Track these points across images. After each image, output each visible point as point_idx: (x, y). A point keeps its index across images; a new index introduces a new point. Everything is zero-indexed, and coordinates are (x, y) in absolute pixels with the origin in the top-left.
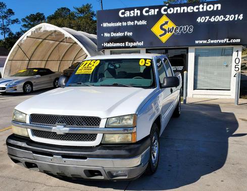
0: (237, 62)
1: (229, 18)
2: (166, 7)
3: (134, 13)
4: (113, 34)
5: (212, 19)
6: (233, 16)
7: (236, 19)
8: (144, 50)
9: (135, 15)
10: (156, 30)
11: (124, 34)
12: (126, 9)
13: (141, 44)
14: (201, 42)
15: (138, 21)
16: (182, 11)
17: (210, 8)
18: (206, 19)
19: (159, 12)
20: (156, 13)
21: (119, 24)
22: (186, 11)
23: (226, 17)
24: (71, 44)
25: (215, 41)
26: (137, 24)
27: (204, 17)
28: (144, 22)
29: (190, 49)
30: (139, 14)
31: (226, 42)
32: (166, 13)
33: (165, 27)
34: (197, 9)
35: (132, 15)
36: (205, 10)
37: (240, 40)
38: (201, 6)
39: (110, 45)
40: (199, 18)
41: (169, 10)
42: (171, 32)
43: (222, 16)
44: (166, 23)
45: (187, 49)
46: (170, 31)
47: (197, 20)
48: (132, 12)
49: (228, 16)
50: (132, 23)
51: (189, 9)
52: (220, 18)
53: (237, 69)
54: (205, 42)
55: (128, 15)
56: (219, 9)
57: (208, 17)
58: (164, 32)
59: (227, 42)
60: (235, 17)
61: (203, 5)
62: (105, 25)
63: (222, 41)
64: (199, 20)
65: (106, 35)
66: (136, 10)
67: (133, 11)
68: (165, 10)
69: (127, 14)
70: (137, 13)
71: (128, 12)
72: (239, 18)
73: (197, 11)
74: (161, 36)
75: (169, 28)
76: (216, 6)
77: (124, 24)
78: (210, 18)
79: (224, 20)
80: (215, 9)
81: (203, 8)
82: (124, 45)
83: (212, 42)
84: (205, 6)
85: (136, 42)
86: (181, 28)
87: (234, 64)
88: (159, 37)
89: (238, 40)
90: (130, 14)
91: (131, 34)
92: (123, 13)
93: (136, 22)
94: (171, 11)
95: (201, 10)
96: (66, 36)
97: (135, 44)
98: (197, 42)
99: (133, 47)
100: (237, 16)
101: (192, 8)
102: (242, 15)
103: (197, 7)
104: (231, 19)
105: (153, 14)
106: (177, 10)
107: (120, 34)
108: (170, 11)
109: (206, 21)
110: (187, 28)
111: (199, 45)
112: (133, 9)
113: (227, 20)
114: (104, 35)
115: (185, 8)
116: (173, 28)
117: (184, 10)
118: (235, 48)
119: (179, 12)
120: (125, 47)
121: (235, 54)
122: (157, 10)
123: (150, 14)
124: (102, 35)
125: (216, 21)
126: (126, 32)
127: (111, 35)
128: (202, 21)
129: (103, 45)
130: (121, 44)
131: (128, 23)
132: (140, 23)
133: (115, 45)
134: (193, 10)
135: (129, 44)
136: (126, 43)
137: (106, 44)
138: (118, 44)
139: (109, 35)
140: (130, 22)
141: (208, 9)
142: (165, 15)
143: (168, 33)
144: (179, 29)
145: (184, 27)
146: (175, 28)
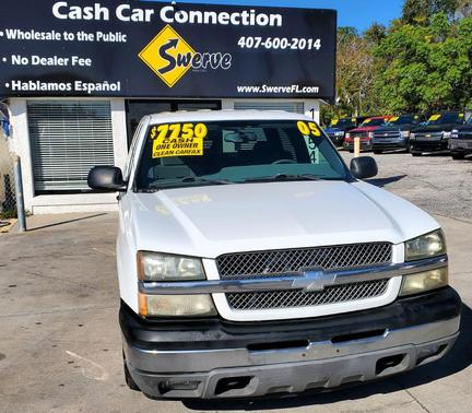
1: (297, 45)
2: (171, 8)
3: (93, 13)
4: (37, 60)
5: (268, 44)
6: (304, 40)
7: (310, 48)
8: (121, 102)
9: (97, 17)
11: (70, 62)
13: (116, 87)
14: (248, 89)
15: (106, 32)
16: (206, 21)
17: (262, 20)
18: (255, 42)
19: (156, 17)
20: (148, 19)
21: (53, 36)
22: (214, 22)
23: (293, 43)
25: (276, 89)
26: (101, 39)
27: (251, 38)
28: (120, 38)
29: (225, 103)
30: (106, 17)
31: (294, 91)
32: (171, 20)
33: (171, 52)
34: (237, 19)
35: (90, 17)
36: (252, 23)
38: (245, 15)
39: (31, 86)
40: (243, 38)
41: (177, 15)
42: (186, 65)
43: (286, 40)
44: (174, 43)
45: (219, 103)
46: (182, 61)
47: (239, 43)
48: (87, 10)
49: (296, 40)
50: (90, 37)
51: (222, 18)
52: (280, 43)
54: (256, 89)
55: (79, 17)
56: (279, 24)
57: (259, 39)
59: (297, 91)
60: (307, 44)
61: (249, 12)
62: (11, 34)
63: (287, 90)
64: (242, 42)
65: (16, 60)
66: (97, 6)
67: (91, 9)
68: (170, 14)
69: (76, 13)
70: (102, 14)
71: (78, 9)
72: (315, 46)
73: (238, 23)
75: (179, 55)
76: (273, 17)
77: (68, 36)
78: (263, 41)
79: (288, 47)
80: (272, 24)
81: (248, 19)
82: (70, 89)
83: (270, 90)
84: (253, 16)
85: (102, 83)
86: (206, 58)
88: (159, 74)
89: (316, 89)
90: (83, 13)
91: (88, 62)
92: (63, 10)
93: (100, 34)
94: (183, 17)
95: (245, 23)
97: (99, 87)
98: (240, 89)
99: (94, 94)
100: (310, 41)
101: (227, 16)
102: (318, 41)
103: (237, 14)
104: (301, 48)
105: (141, 19)
106: (196, 17)
107: (61, 62)
108: (181, 17)
109: (256, 46)
110: (218, 58)
111: (244, 95)
112: (90, 3)
113: (293, 47)
114: (9, 60)
115: (213, 14)
117: (210, 18)
119: (200, 21)
120: (73, 93)
121: (308, 115)
122: (149, 12)
123: (134, 18)
124: (4, 60)
125: (275, 47)
126: (73, 58)
127: (33, 63)
128: (248, 46)
129: (7, 85)
130: (62, 87)
131: (79, 34)
132: (111, 38)
133: (45, 87)
134: (229, 20)
135: (84, 85)
136: (76, 82)
137: (19, 84)
138: (53, 86)
139: (25, 61)
140: (84, 34)
141: (259, 23)
142: (170, 24)
143: (179, 65)
144: (202, 58)
145: (213, 57)
146: (193, 55)
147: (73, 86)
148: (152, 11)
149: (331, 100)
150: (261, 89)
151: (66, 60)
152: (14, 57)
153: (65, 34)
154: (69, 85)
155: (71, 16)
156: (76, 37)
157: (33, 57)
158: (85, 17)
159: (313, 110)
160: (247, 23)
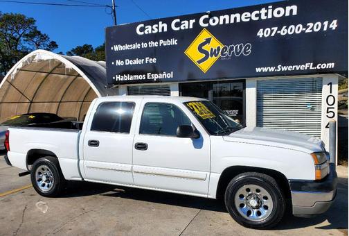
1: (312, 28)
2: (207, 16)
3: (158, 28)
4: (129, 62)
5: (283, 32)
6: (319, 24)
7: (325, 29)
8: (176, 85)
9: (160, 31)
10: (193, 52)
11: (144, 61)
12: (146, 23)
13: (170, 75)
14: (265, 70)
15: (165, 40)
16: (232, 21)
18: (272, 31)
19: (196, 25)
20: (191, 27)
21: (136, 46)
22: (238, 21)
23: (307, 27)
25: (290, 68)
26: (162, 44)
27: (269, 29)
28: (174, 42)
29: (248, 81)
30: (165, 30)
31: (308, 68)
32: (207, 25)
34: (256, 16)
35: (156, 31)
36: (270, 16)
37: (333, 64)
38: (263, 11)
39: (125, 78)
40: (261, 30)
41: (211, 21)
42: (216, 55)
43: (301, 26)
44: (208, 41)
45: (244, 82)
46: (214, 53)
47: (258, 34)
48: (155, 26)
49: (311, 25)
50: (155, 44)
52: (297, 29)
53: (331, 115)
54: (272, 69)
55: (150, 32)
56: (295, 13)
57: (275, 29)
59: (311, 68)
60: (323, 26)
61: (267, 9)
62: (116, 48)
64: (260, 34)
65: (119, 63)
66: (160, 23)
67: (157, 26)
68: (206, 21)
69: (149, 30)
70: (163, 28)
71: (150, 27)
72: (331, 26)
73: (257, 18)
74: (200, 62)
75: (212, 49)
76: (288, 8)
77: (144, 45)
78: (280, 29)
79: (303, 32)
80: (288, 14)
81: (266, 14)
82: (144, 78)
83: (285, 68)
84: (270, 11)
85: (162, 73)
86: (232, 49)
87: (324, 106)
88: (197, 64)
89: (331, 65)
90: (152, 29)
92: (142, 29)
93: (162, 41)
95: (263, 17)
97: (161, 76)
98: (258, 70)
99: (158, 81)
100: (326, 23)
101: (248, 14)
102: (335, 22)
103: (257, 12)
104: (315, 30)
105: (187, 28)
106: (224, 20)
107: (138, 62)
108: (214, 21)
109: (273, 35)
110: (241, 48)
111: (262, 75)
112: (156, 22)
113: (308, 31)
114: (115, 63)
116: (219, 48)
117: (235, 18)
118: (326, 78)
119: (227, 22)
120: (147, 81)
121: (326, 88)
122: (192, 22)
123: (182, 28)
124: (113, 63)
125: (290, 33)
126: (147, 58)
127: (126, 64)
128: (266, 36)
129: (114, 78)
130: (141, 77)
131: (150, 43)
132: (169, 43)
133: (132, 78)
134: (250, 18)
135: (152, 75)
136: (148, 74)
137: (119, 77)
138: (136, 77)
139: (122, 63)
140: (152, 43)
141: (276, 15)
142: (206, 27)
143: (212, 56)
144: (228, 49)
145: (236, 48)
147: (146, 77)
148: (194, 21)
150: (277, 68)
151: (143, 60)
152: (117, 61)
154: (144, 76)
155: (146, 32)
156: (148, 45)
157: (126, 60)
158: (153, 32)
159: (331, 84)
160: (265, 18)
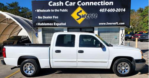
0: (122, 36)
1: (118, 10)
2: (81, 2)
3: (59, 4)
4: (44, 17)
5: (109, 11)
6: (120, 9)
7: (122, 11)
8: (66, 28)
9: (60, 5)
12: (54, 1)
13: (65, 24)
14: (102, 24)
15: (62, 9)
16: (90, 5)
17: (107, 3)
18: (105, 10)
19: (76, 4)
20: (74, 5)
21: (49, 11)
22: (93, 5)
23: (116, 10)
24: (9, 24)
25: (111, 24)
26: (61, 11)
28: (66, 10)
29: (95, 28)
30: (62, 5)
31: (117, 24)
32: (80, 5)
33: (80, 14)
34: (99, 4)
35: (58, 5)
36: (104, 4)
38: (102, 2)
39: (43, 24)
40: (101, 9)
41: (82, 3)
44: (81, 11)
47: (100, 11)
48: (57, 3)
49: (117, 9)
50: (58, 11)
51: (95, 4)
52: (113, 10)
53: (122, 40)
54: (105, 24)
55: (55, 5)
56: (112, 4)
57: (106, 9)
58: (79, 17)
59: (118, 24)
60: (121, 10)
61: (103, 2)
62: (38, 11)
63: (115, 24)
64: (101, 10)
65: (39, 17)
66: (60, 2)
68: (80, 3)
69: (55, 4)
70: (61, 4)
71: (55, 3)
72: (123, 10)
73: (100, 5)
74: (77, 19)
76: (110, 3)
77: (53, 11)
78: (107, 9)
79: (115, 11)
80: (110, 4)
81: (103, 4)
83: (109, 24)
84: (104, 3)
86: (90, 15)
87: (120, 37)
88: (76, 20)
89: (124, 23)
90: (56, 4)
92: (51, 4)
93: (60, 10)
94: (84, 4)
95: (102, 5)
96: (7, 17)
97: (60, 24)
98: (100, 24)
99: (59, 26)
100: (122, 9)
101: (97, 3)
102: (125, 9)
103: (100, 2)
105: (72, 5)
106: (87, 4)
107: (50, 17)
108: (83, 4)
109: (105, 11)
110: (94, 15)
111: (101, 26)
112: (58, 1)
113: (117, 11)
114: (37, 17)
115: (92, 3)
116: (85, 15)
117: (92, 4)
118: (121, 28)
119: (88, 5)
120: (53, 26)
122: (74, 3)
123: (70, 5)
124: (36, 17)
125: (111, 11)
126: (54, 16)
127: (43, 18)
128: (103, 11)
129: (37, 24)
130: (51, 24)
131: (55, 10)
132: (64, 10)
133: (46, 24)
135: (56, 24)
136: (54, 23)
137: (39, 24)
138: (48, 24)
139: (41, 18)
140: (56, 10)
141: (106, 4)
142: (80, 6)
144: (89, 15)
145: (92, 15)
146: (86, 15)
149: (129, 27)
150: (106, 24)
151: (52, 17)
152: (38, 17)
153: (52, 10)
154: (52, 24)
155: (53, 5)
156: (54, 11)
157: (43, 16)
158: (57, 5)
159: (122, 30)
160: (103, 5)
